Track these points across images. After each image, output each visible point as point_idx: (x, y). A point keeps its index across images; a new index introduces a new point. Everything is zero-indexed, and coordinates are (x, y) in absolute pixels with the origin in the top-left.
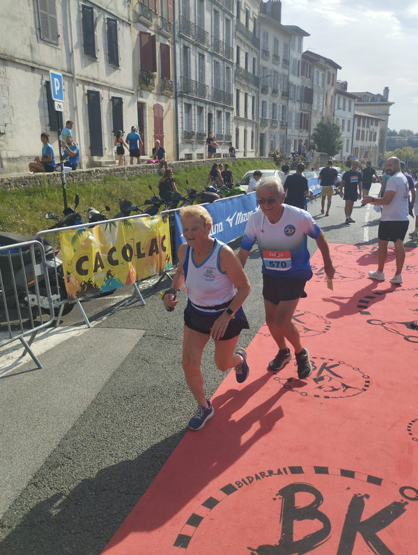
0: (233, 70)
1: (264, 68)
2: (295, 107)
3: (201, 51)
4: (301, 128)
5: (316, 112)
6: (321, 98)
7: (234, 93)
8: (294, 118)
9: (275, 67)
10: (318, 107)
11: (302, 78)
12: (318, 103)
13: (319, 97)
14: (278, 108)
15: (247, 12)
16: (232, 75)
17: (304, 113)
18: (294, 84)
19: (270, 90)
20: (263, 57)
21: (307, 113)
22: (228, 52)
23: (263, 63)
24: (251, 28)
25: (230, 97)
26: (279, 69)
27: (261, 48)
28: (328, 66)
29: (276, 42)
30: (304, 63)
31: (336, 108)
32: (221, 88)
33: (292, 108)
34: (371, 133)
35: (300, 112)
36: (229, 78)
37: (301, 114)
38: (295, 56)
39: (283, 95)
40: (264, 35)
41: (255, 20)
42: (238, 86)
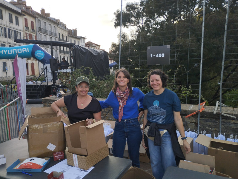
0: (58, 51)
3: (46, 48)
15: (63, 35)
24: (65, 39)
28: (95, 46)
29: (75, 41)
36: (57, 53)
38: (82, 44)
41: (66, 36)
42: (61, 55)
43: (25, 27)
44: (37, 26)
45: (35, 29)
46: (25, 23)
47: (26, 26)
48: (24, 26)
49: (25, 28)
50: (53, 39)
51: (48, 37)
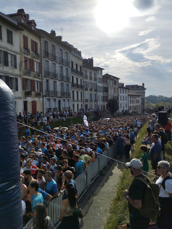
0: (70, 85)
1: (86, 82)
2: (100, 94)
3: (55, 80)
4: (104, 101)
5: (110, 95)
6: (112, 90)
7: (71, 92)
8: (100, 98)
9: (91, 81)
10: (111, 93)
11: (103, 84)
12: (111, 92)
13: (111, 90)
14: (93, 95)
15: (77, 65)
17: (105, 96)
18: (100, 86)
19: (89, 89)
20: (85, 79)
21: (106, 96)
22: (68, 79)
24: (79, 69)
25: (69, 94)
26: (93, 81)
27: (84, 75)
28: (114, 79)
30: (103, 79)
31: (119, 93)
32: (65, 91)
33: (99, 95)
34: (137, 100)
35: (103, 95)
36: (68, 87)
37: (104, 96)
38: (99, 76)
39: (95, 90)
40: (85, 71)
41: (81, 66)
42: (73, 89)
43: (24, 48)
44: (42, 49)
45: (39, 52)
46: (24, 43)
47: (26, 47)
48: (22, 47)
49: (23, 50)
50: (64, 68)
51: (58, 65)
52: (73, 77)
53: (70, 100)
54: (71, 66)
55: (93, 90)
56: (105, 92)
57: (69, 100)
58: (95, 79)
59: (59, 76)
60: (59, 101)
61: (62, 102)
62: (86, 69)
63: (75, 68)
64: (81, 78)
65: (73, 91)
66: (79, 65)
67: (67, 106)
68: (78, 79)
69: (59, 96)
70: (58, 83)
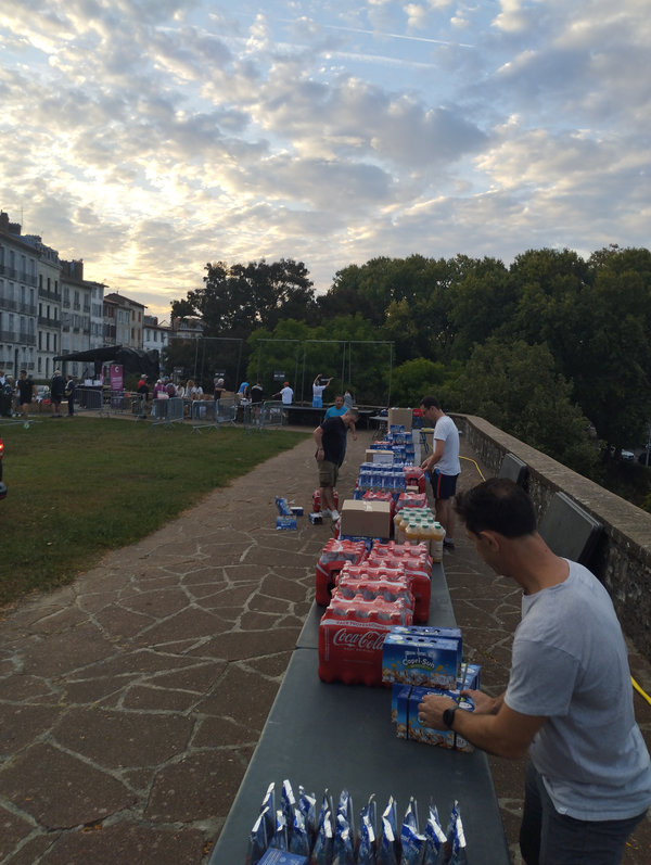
0: (36, 320)
1: (66, 313)
3: (11, 313)
6: (127, 331)
7: (36, 334)
9: (76, 312)
10: (124, 340)
11: (104, 318)
12: (124, 336)
13: (123, 332)
15: (49, 279)
16: (36, 323)
18: (97, 322)
19: (71, 329)
20: (64, 307)
22: (33, 310)
23: (64, 310)
24: (53, 290)
25: (33, 338)
26: (81, 313)
27: (62, 300)
28: (133, 307)
29: (77, 295)
30: (105, 307)
31: (145, 339)
32: (27, 333)
33: (95, 341)
35: (103, 344)
36: (32, 325)
38: (96, 301)
39: (85, 331)
40: (65, 291)
41: (56, 282)
42: (40, 329)
50: (27, 289)
51: (16, 285)
52: (41, 305)
53: (35, 350)
54: (38, 285)
55: (81, 330)
56: (108, 335)
57: (31, 349)
58: (87, 308)
59: (18, 305)
60: (17, 351)
61: (21, 351)
62: (67, 286)
63: (45, 287)
64: (57, 306)
65: (40, 333)
66: (53, 281)
67: (29, 361)
68: (49, 309)
69: (17, 341)
70: (17, 317)
